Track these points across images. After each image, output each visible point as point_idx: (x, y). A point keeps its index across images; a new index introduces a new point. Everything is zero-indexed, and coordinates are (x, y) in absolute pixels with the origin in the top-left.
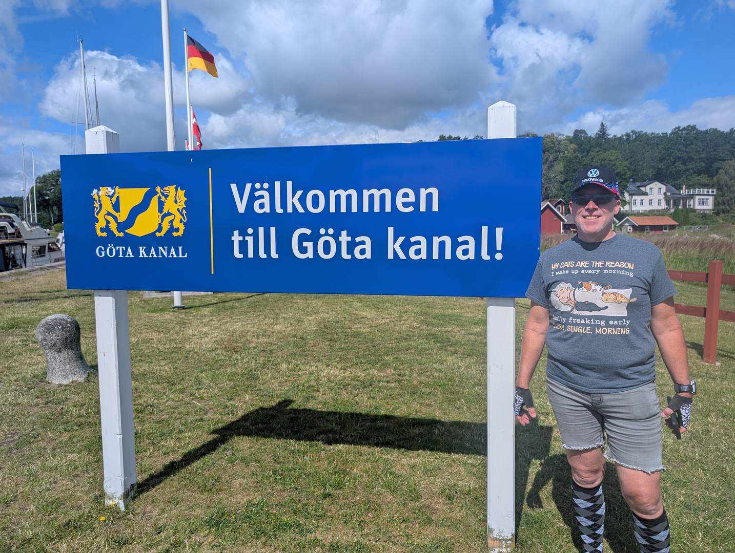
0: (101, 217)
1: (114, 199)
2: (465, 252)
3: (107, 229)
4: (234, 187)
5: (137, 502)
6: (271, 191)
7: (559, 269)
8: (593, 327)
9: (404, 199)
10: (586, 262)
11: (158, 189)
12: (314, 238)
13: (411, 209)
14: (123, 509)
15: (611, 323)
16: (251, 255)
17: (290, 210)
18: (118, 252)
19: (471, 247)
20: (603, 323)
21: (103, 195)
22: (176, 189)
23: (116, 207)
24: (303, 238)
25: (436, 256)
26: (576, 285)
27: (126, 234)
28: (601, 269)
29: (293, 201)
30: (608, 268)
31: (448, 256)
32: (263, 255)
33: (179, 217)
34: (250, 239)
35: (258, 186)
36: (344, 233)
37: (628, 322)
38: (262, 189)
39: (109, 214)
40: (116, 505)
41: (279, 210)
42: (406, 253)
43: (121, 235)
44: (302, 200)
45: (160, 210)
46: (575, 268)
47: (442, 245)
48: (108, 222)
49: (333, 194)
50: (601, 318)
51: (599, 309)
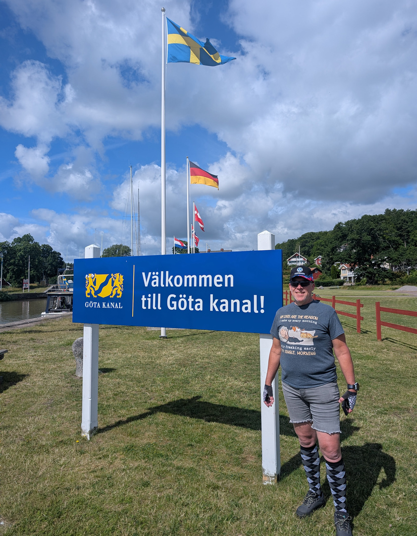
0: (88, 288)
1: (94, 280)
2: (246, 308)
3: (90, 294)
4: (144, 274)
5: (96, 437)
6: (159, 276)
7: (283, 319)
8: (296, 351)
9: (217, 280)
10: (296, 316)
11: (112, 275)
12: (177, 299)
13: (221, 285)
14: (89, 439)
15: (305, 349)
16: (149, 308)
17: (167, 285)
18: (94, 305)
19: (249, 306)
20: (301, 349)
21: (89, 277)
22: (120, 275)
23: (95, 283)
24: (172, 299)
25: (232, 310)
26: (289, 328)
27: (98, 296)
28: (302, 320)
29: (168, 281)
30: (305, 319)
31: (238, 310)
32: (154, 308)
33: (120, 288)
34: (149, 300)
35: (154, 273)
36: (190, 297)
37: (315, 349)
38: (155, 275)
39: (91, 286)
40: (86, 437)
41: (162, 285)
42: (219, 308)
43: (96, 297)
44: (173, 280)
45: (112, 285)
46: (290, 319)
47: (235, 304)
48: (91, 290)
49: (186, 277)
50: (300, 346)
51: (299, 341)
